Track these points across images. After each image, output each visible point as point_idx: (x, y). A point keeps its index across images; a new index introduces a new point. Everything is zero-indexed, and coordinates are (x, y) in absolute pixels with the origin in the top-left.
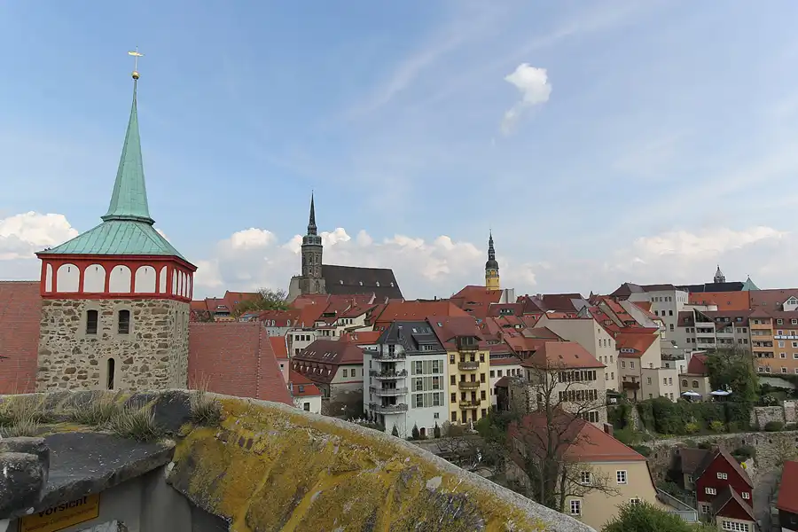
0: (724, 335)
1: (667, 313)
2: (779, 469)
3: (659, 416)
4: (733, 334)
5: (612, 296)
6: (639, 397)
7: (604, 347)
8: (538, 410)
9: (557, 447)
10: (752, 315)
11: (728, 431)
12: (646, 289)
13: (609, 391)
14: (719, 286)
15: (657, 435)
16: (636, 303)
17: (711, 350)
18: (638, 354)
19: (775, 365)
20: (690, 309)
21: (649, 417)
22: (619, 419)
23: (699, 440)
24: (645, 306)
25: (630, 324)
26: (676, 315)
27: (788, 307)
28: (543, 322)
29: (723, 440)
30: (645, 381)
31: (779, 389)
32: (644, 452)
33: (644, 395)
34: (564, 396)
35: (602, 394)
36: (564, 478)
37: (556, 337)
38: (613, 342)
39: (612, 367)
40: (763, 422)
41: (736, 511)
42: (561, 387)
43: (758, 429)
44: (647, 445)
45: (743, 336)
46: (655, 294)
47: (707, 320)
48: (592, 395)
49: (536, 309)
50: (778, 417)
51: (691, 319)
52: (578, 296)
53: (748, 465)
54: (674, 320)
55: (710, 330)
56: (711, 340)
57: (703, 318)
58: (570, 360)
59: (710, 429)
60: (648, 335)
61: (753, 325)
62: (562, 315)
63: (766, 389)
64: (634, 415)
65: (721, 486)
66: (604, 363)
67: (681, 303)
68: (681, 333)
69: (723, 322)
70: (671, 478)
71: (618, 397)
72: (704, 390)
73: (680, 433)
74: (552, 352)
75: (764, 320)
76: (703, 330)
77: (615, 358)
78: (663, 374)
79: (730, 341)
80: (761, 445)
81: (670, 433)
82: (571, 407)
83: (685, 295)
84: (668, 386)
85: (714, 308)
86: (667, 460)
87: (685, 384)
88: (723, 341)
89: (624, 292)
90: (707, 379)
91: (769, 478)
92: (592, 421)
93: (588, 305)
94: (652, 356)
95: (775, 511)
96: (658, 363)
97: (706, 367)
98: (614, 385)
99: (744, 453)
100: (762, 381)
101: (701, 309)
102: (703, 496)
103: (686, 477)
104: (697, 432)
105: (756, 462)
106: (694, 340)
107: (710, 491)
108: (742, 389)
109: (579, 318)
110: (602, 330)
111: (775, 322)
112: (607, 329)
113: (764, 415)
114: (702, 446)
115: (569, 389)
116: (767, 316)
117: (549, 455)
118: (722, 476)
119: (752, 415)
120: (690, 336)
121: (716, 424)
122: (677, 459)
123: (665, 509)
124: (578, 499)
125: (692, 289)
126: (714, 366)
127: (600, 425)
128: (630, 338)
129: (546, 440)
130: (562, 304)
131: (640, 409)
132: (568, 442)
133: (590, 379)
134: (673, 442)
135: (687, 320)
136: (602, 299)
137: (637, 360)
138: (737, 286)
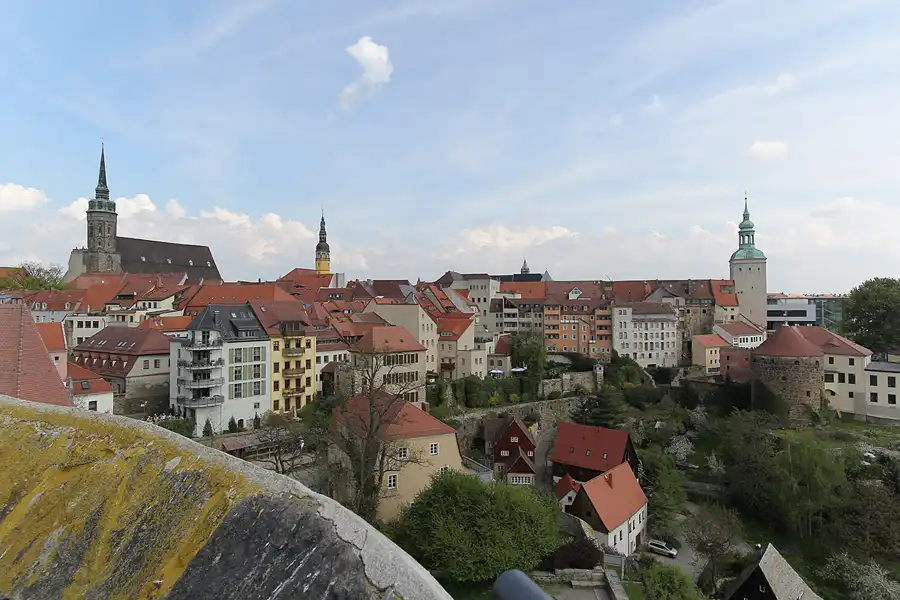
0: (523, 320)
1: (482, 300)
2: (555, 429)
3: (470, 392)
4: (532, 319)
5: (435, 283)
6: (454, 378)
7: (427, 331)
8: (363, 393)
9: (378, 427)
10: (546, 303)
11: (521, 402)
12: (466, 277)
13: (429, 372)
14: (525, 277)
15: (465, 408)
16: (457, 291)
17: (514, 333)
18: (456, 338)
19: (560, 344)
20: (501, 296)
21: (460, 394)
22: (435, 397)
23: (499, 411)
24: (464, 293)
25: (450, 309)
26: (489, 301)
27: (573, 296)
28: (372, 307)
29: (517, 410)
30: (460, 361)
31: (561, 365)
32: (455, 425)
33: (458, 375)
34: (387, 379)
35: (422, 375)
36: (383, 455)
37: (384, 323)
38: (435, 326)
39: (433, 350)
40: (548, 390)
41: (523, 468)
42: (384, 370)
43: (543, 399)
44: (457, 418)
45: (538, 320)
46: (473, 282)
47: (512, 307)
48: (413, 376)
49: (367, 294)
50: (558, 388)
51: (500, 305)
52: (406, 282)
53: (534, 428)
54: (487, 306)
55: (514, 315)
56: (514, 324)
57: (510, 305)
58: (395, 345)
59: (509, 401)
60: (466, 319)
61: (546, 312)
62: (389, 300)
63: (552, 365)
64: (449, 392)
65: (513, 448)
66: (425, 346)
67: (494, 291)
68: (492, 318)
69: (525, 308)
70: (475, 447)
71: (436, 377)
72: (506, 367)
73: (484, 406)
74: (379, 338)
75: (554, 307)
76: (509, 315)
77: (436, 342)
78: (475, 355)
79: (529, 324)
80: (544, 411)
81: (477, 406)
82: (393, 389)
83: (495, 285)
84: (479, 366)
85: (519, 296)
86: (472, 431)
87: (492, 363)
88: (523, 324)
89: (447, 279)
90: (509, 358)
91: (548, 438)
92: (413, 401)
93: (415, 291)
94: (467, 339)
95: (550, 463)
96: (472, 345)
97: (510, 348)
98: (434, 367)
99: (531, 419)
100: (549, 359)
101: (509, 296)
102: (499, 459)
103: (487, 444)
104: (499, 405)
105: (539, 425)
106: (501, 324)
107: (505, 453)
108: (534, 366)
109: (406, 304)
110: (426, 314)
111: (562, 308)
112: (430, 315)
113: (548, 386)
114: (500, 416)
115: (392, 372)
116: (556, 303)
117: (371, 436)
118: (515, 440)
119: (540, 387)
120: (499, 320)
121: (514, 396)
122: (481, 429)
123: (467, 472)
124: (396, 474)
125: (504, 279)
126: (515, 347)
127: (418, 405)
128: (449, 322)
129: (368, 422)
130: (390, 289)
131: (454, 387)
132: (388, 422)
133: (413, 362)
134: (478, 414)
135: (497, 306)
136: (428, 285)
137: (454, 343)
138: (538, 277)
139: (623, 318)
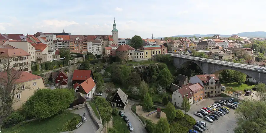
0: (63, 45)
1: (50, 40)
2: (73, 72)
3: (47, 66)
4: (66, 45)
5: (34, 35)
6: (41, 62)
7: (31, 50)
8: (4, 71)
9: (11, 81)
10: (70, 41)
11: (63, 66)
12: (45, 34)
13: (32, 62)
14: (64, 34)
15: (45, 71)
16: (42, 38)
17: (61, 49)
18: (41, 51)
19: (74, 51)
20: (56, 39)
21: (44, 67)
22: (35, 69)
23: (57, 70)
24: (44, 38)
25: (39, 43)
26: (53, 41)
27: (77, 39)
28: (7, 43)
29: (62, 69)
30: (43, 58)
31: (75, 56)
32: (42, 76)
33: (43, 61)
34: (15, 65)
35: (30, 63)
36: (14, 89)
37: (13, 48)
38: (34, 48)
39: (33, 55)
40: (71, 63)
41: (64, 83)
42: (14, 62)
43: (70, 65)
44: (43, 74)
45: (68, 45)
46: (47, 35)
47: (60, 42)
48: (26, 63)
49: (5, 38)
50: (74, 62)
51: (56, 42)
52: (22, 35)
53: (67, 73)
54: (52, 42)
55: (61, 44)
56: (61, 46)
57: (59, 41)
58: (18, 54)
59: (59, 67)
60: (45, 46)
61: (70, 43)
62: (15, 40)
63: (72, 56)
64: (40, 67)
65: (61, 79)
66: (31, 54)
67: (54, 38)
68: (54, 45)
69: (64, 42)
70: (50, 81)
71: (35, 63)
72: (59, 58)
73: (52, 69)
74: (11, 52)
75: (72, 42)
76: (59, 44)
77: (34, 52)
78: (48, 55)
79: (65, 46)
80: (70, 68)
81: (50, 69)
82: (18, 68)
83: (55, 36)
84: (50, 58)
85: (62, 39)
86: (48, 77)
87: (54, 57)
88: (63, 46)
89: (38, 34)
90: (59, 55)
91: (71, 75)
92: (26, 71)
93: (25, 37)
94: (45, 51)
95: (72, 81)
96: (47, 53)
97: (59, 53)
98: (34, 60)
99: (66, 71)
100: (71, 55)
101: (59, 39)
102: (57, 82)
103: (53, 80)
104: (56, 68)
105: (69, 72)
106: (57, 47)
107: (59, 81)
108: (67, 57)
109: (22, 41)
110: (30, 45)
111: (74, 42)
112: (32, 45)
113: (71, 62)
114: (57, 71)
115: (17, 63)
117: (8, 84)
118: (62, 77)
119: (69, 62)
120: (56, 46)
121: (61, 65)
122: (51, 75)
124: (20, 94)
125: (57, 34)
126: (61, 52)
127: (28, 72)
128: (39, 47)
129: (7, 80)
130: (16, 37)
131: (41, 65)
132: (16, 78)
133: (25, 59)
134: (50, 72)
135: (55, 42)
136: (31, 36)
138: (67, 34)
139: (90, 44)
